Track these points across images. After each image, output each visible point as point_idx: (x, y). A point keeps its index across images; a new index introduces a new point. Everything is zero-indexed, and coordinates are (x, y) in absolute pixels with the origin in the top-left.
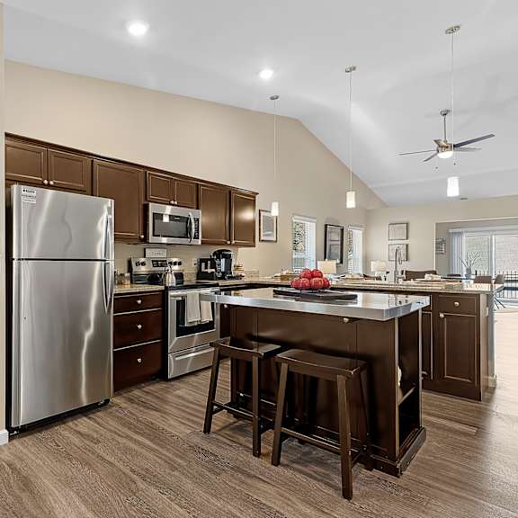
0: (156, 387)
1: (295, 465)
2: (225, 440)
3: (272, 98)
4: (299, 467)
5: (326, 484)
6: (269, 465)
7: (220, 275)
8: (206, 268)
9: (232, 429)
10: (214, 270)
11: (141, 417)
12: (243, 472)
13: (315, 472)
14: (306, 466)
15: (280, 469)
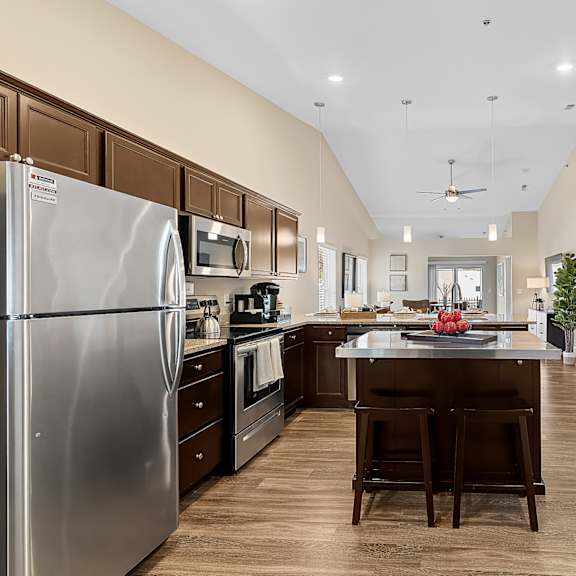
0: (221, 488)
1: (471, 520)
2: (385, 523)
3: (316, 104)
4: (476, 519)
5: (510, 525)
6: (451, 531)
7: (267, 316)
8: (246, 307)
9: (378, 507)
10: (261, 310)
11: (249, 538)
12: (438, 550)
13: (492, 518)
14: (480, 516)
15: (462, 530)
